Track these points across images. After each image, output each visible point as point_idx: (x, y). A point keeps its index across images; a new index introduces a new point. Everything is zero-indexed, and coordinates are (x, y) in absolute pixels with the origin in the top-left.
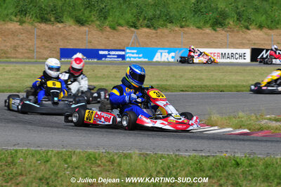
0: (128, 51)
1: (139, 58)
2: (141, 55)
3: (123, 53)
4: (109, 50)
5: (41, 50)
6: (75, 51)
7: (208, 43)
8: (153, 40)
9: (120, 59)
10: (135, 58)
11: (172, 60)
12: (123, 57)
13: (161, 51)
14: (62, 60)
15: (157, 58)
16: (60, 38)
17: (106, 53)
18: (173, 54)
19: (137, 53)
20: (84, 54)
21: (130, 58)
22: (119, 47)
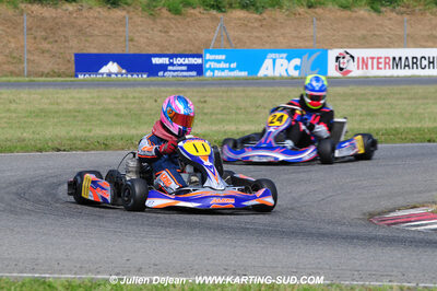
0: (208, 56)
1: (231, 70)
2: (234, 65)
3: (199, 61)
4: (171, 56)
5: (36, 58)
6: (103, 59)
7: (364, 38)
8: (255, 34)
9: (194, 73)
10: (223, 70)
11: (295, 74)
12: (199, 69)
13: (273, 55)
14: (81, 77)
15: (266, 70)
16: (70, 33)
17: (165, 61)
18: (297, 61)
19: (225, 61)
20: (122, 65)
21: (213, 70)
22: (189, 49)
